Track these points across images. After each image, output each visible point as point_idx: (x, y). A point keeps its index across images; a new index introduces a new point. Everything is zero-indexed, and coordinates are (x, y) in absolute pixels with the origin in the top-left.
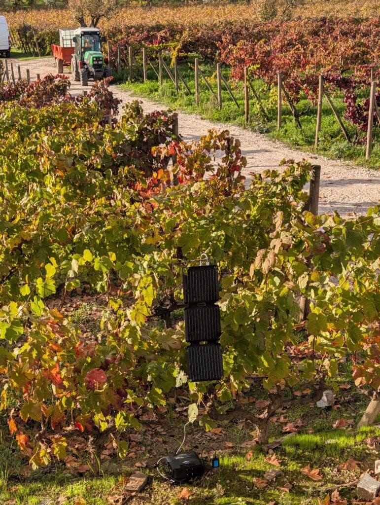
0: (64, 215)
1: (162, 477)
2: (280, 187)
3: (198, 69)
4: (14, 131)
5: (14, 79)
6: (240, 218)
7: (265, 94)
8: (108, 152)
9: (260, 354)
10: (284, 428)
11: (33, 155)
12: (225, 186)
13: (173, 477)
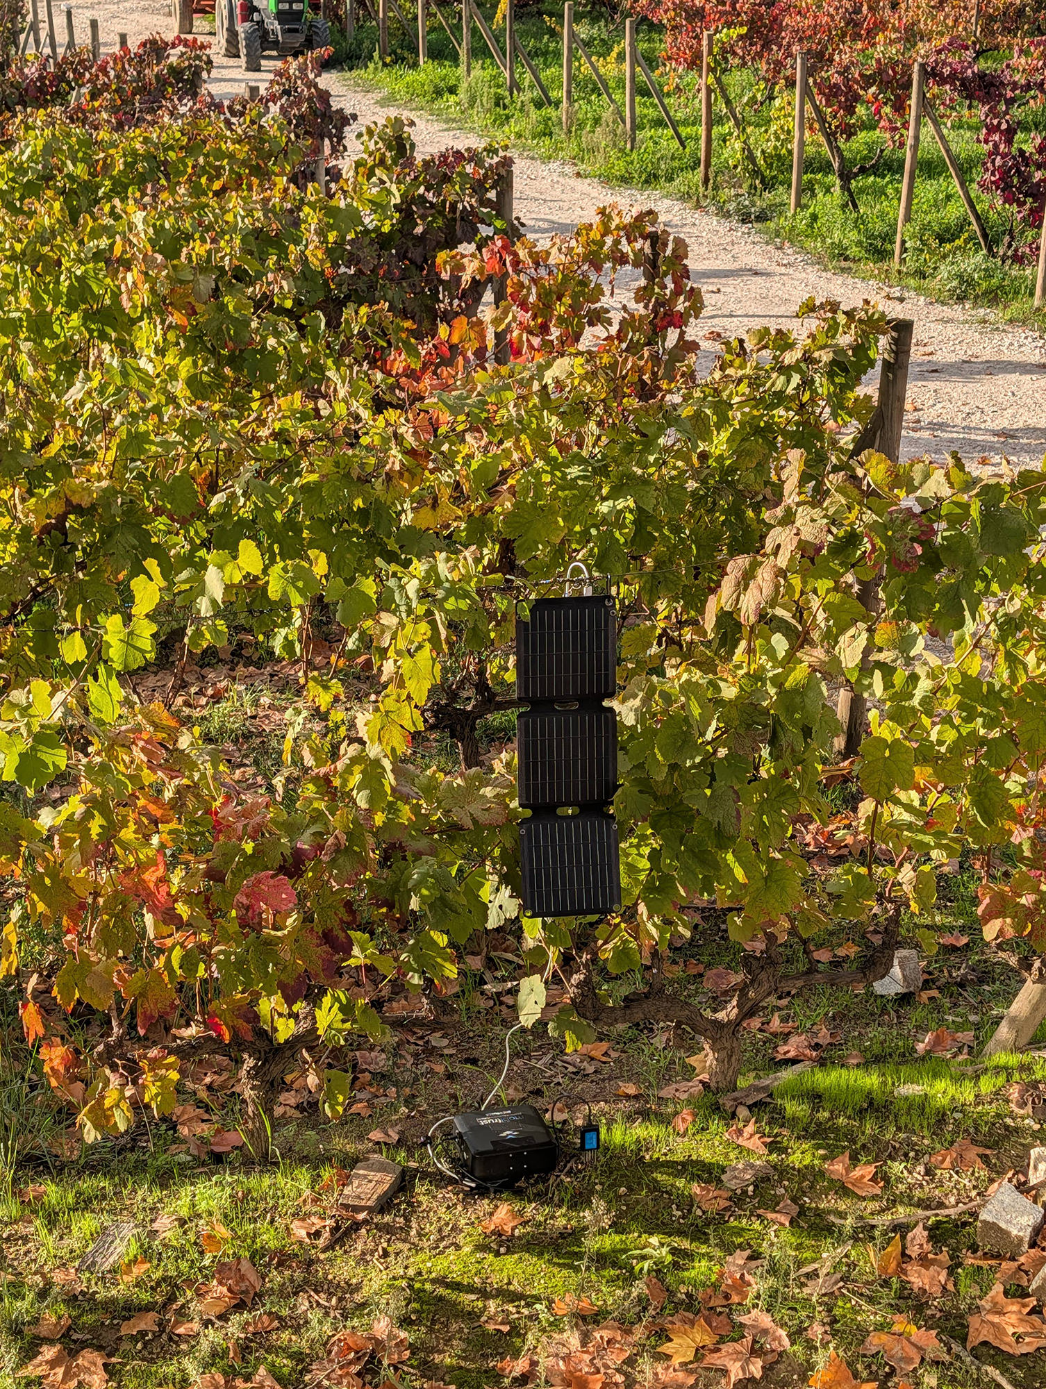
0: (185, 437)
1: (441, 1173)
2: (796, 379)
3: (573, 35)
4: (50, 193)
5: (53, 46)
6: (680, 464)
7: (760, 111)
8: (314, 263)
9: (723, 847)
10: (782, 1049)
11: (102, 264)
12: (641, 371)
13: (472, 1173)
